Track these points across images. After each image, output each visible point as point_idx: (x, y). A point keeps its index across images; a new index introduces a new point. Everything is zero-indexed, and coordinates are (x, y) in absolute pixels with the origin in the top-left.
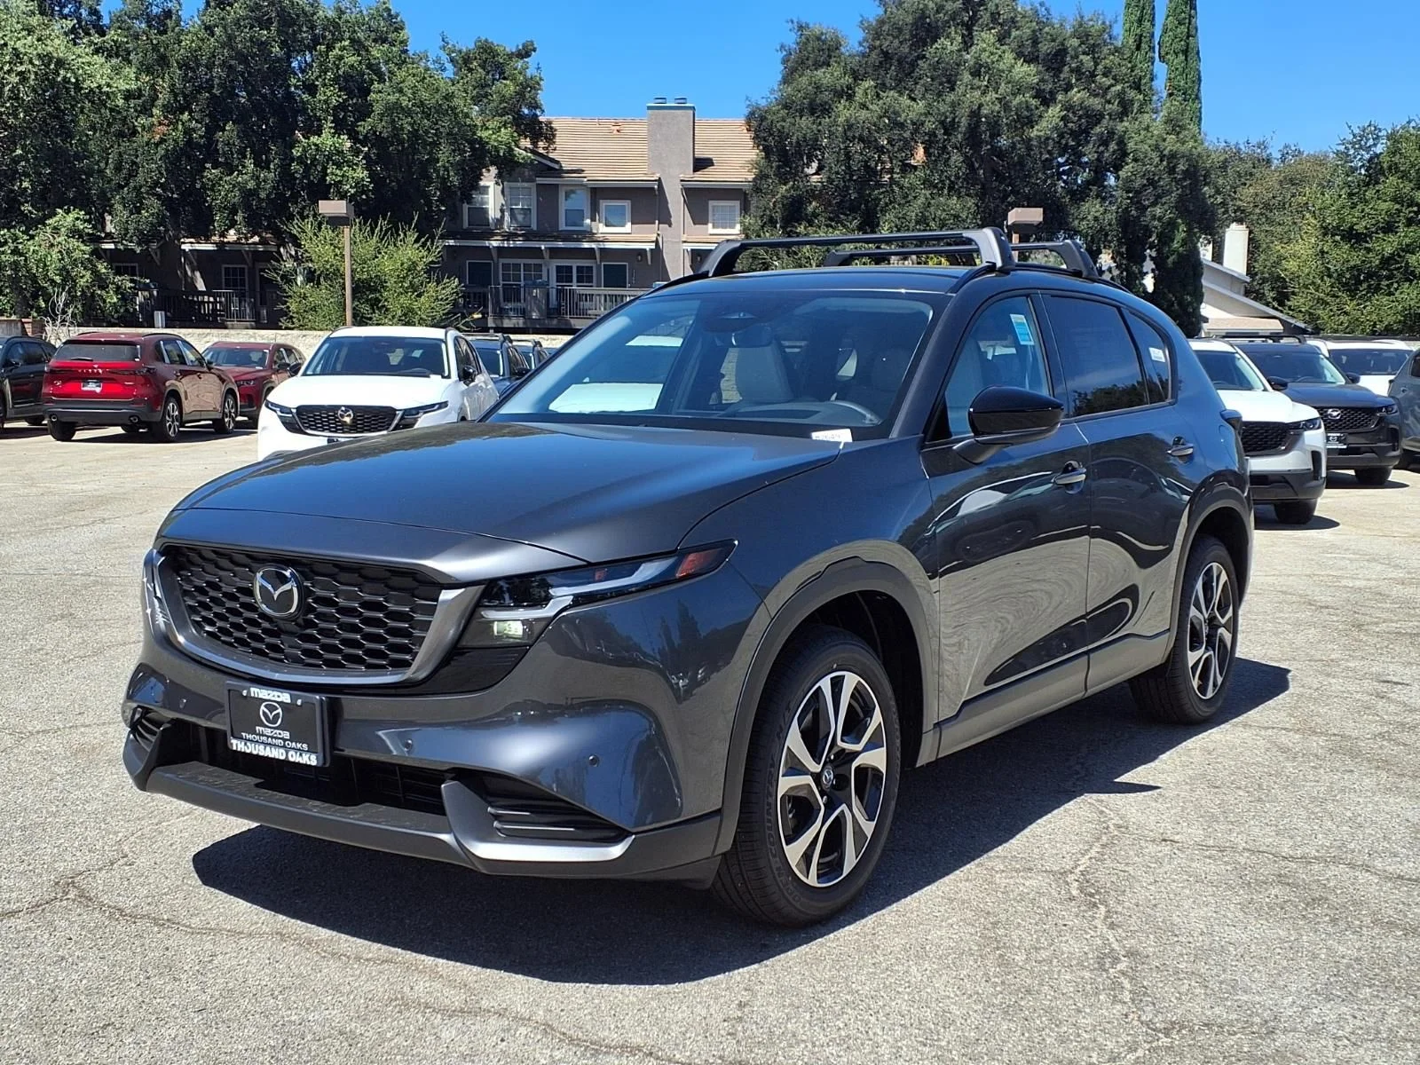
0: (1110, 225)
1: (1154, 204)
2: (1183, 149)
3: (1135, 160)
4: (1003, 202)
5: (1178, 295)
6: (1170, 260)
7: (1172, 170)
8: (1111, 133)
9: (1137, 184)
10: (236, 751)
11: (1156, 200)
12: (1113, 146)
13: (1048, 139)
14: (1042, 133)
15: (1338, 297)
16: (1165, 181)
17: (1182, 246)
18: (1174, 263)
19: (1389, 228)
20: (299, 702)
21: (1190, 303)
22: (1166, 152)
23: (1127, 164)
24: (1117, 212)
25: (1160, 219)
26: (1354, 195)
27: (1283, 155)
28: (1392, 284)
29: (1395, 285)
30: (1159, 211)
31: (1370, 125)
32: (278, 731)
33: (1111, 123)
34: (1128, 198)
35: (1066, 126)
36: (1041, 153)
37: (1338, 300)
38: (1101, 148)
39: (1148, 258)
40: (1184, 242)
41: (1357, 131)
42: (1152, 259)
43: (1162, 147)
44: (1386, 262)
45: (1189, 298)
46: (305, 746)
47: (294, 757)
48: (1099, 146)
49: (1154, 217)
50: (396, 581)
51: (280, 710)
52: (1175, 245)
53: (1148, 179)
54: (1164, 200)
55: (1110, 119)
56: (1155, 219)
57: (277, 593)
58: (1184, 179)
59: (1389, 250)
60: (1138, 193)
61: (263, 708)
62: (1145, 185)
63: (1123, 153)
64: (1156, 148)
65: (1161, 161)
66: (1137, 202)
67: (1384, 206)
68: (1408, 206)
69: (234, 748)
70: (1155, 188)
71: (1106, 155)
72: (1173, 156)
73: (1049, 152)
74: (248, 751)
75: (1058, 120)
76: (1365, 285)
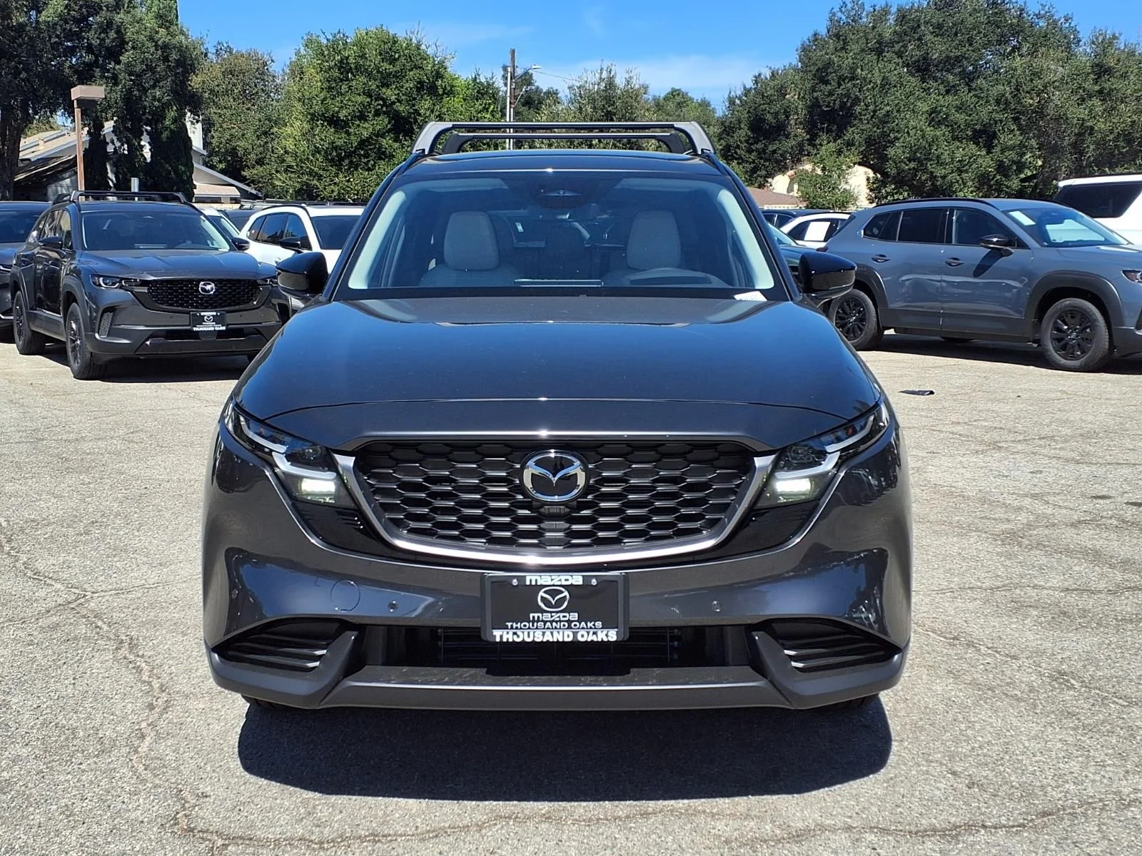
0: (116, 103)
1: (154, 87)
2: (174, 41)
3: (133, 48)
4: (15, 78)
5: (174, 164)
6: (165, 135)
7: (166, 59)
8: (110, 23)
9: (138, 69)
10: (501, 642)
11: (155, 83)
12: (112, 34)
13: (56, 24)
14: (50, 19)
15: (327, 170)
16: (161, 68)
17: (173, 124)
18: (167, 138)
19: (362, 117)
20: (594, 582)
21: (184, 172)
22: (160, 43)
23: (126, 51)
24: (122, 92)
25: (159, 100)
26: (333, 88)
27: (217, 50)
28: (369, 161)
29: (372, 162)
30: (158, 93)
31: (339, 32)
32: (562, 615)
33: (109, 14)
34: (131, 80)
35: (69, 14)
36: (50, 38)
37: (328, 173)
38: (102, 35)
39: (145, 133)
40: (175, 121)
41: (330, 37)
42: (148, 133)
43: (156, 38)
44: (363, 143)
45: (183, 169)
46: (599, 624)
47: (584, 636)
48: (100, 33)
49: (154, 98)
50: (697, 454)
51: (566, 593)
52: (167, 123)
53: (147, 65)
54: (161, 84)
55: (108, 10)
56: (155, 100)
57: (556, 478)
58: (177, 67)
59: (365, 134)
60: (139, 76)
61: (541, 593)
62: (144, 70)
63: (122, 43)
64: (151, 39)
65: (157, 50)
66: (138, 83)
67: (360, 99)
68: (376, 100)
69: (498, 639)
70: (154, 73)
71: (108, 41)
72: (165, 47)
73: (58, 36)
74: (519, 640)
75: (62, 8)
76: (347, 161)
